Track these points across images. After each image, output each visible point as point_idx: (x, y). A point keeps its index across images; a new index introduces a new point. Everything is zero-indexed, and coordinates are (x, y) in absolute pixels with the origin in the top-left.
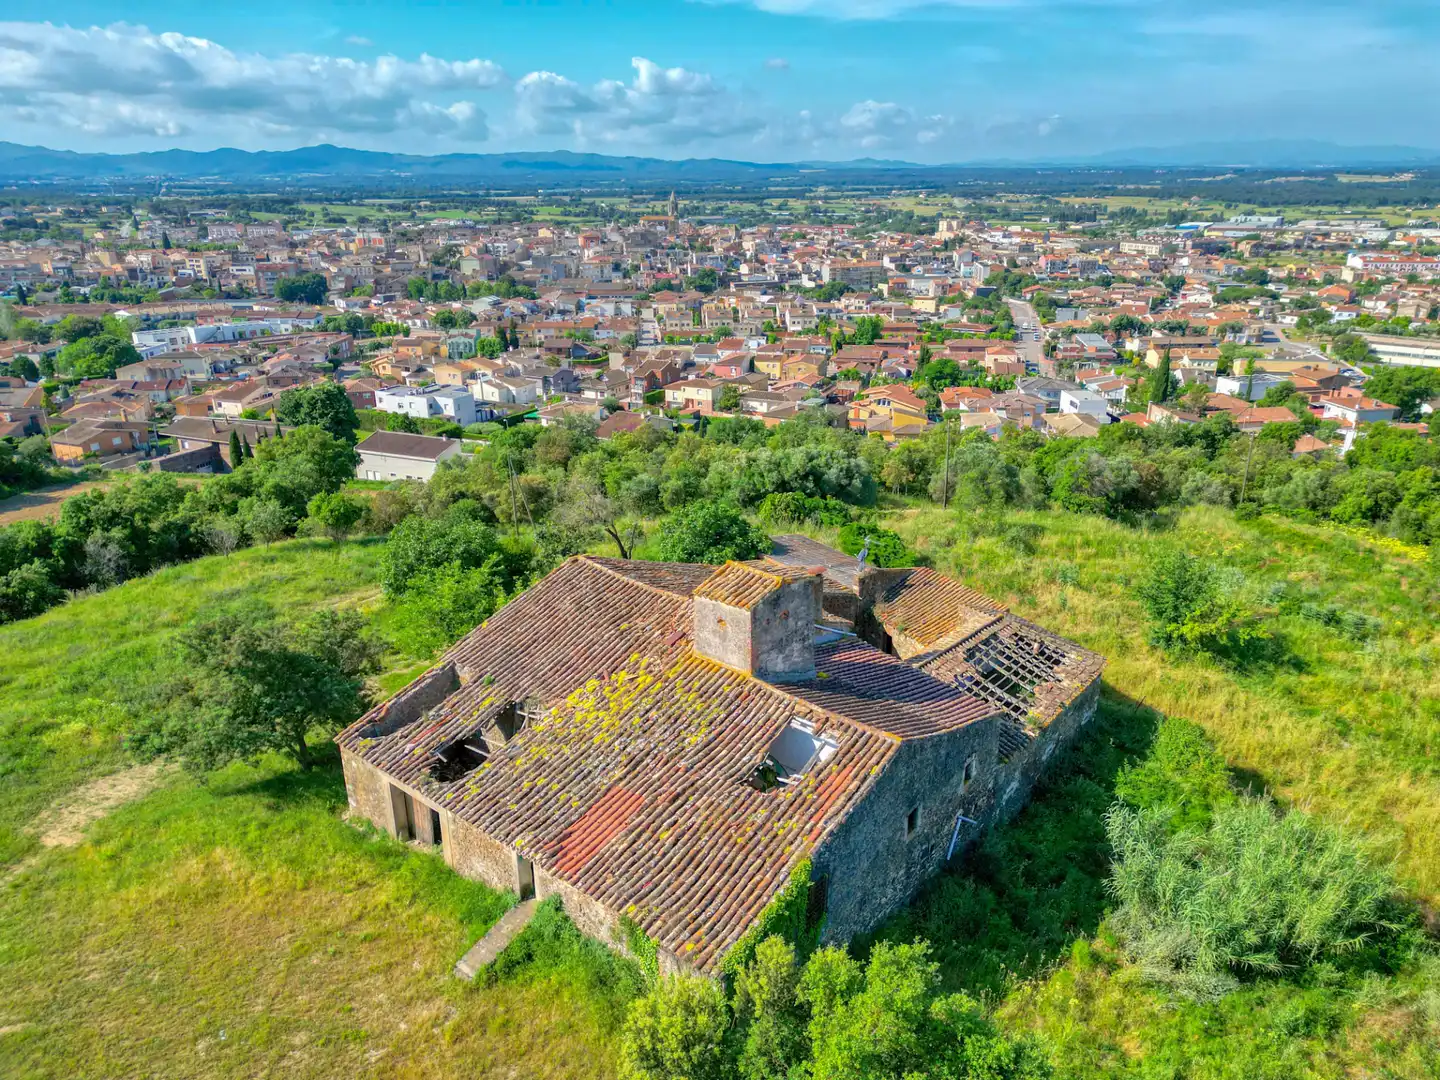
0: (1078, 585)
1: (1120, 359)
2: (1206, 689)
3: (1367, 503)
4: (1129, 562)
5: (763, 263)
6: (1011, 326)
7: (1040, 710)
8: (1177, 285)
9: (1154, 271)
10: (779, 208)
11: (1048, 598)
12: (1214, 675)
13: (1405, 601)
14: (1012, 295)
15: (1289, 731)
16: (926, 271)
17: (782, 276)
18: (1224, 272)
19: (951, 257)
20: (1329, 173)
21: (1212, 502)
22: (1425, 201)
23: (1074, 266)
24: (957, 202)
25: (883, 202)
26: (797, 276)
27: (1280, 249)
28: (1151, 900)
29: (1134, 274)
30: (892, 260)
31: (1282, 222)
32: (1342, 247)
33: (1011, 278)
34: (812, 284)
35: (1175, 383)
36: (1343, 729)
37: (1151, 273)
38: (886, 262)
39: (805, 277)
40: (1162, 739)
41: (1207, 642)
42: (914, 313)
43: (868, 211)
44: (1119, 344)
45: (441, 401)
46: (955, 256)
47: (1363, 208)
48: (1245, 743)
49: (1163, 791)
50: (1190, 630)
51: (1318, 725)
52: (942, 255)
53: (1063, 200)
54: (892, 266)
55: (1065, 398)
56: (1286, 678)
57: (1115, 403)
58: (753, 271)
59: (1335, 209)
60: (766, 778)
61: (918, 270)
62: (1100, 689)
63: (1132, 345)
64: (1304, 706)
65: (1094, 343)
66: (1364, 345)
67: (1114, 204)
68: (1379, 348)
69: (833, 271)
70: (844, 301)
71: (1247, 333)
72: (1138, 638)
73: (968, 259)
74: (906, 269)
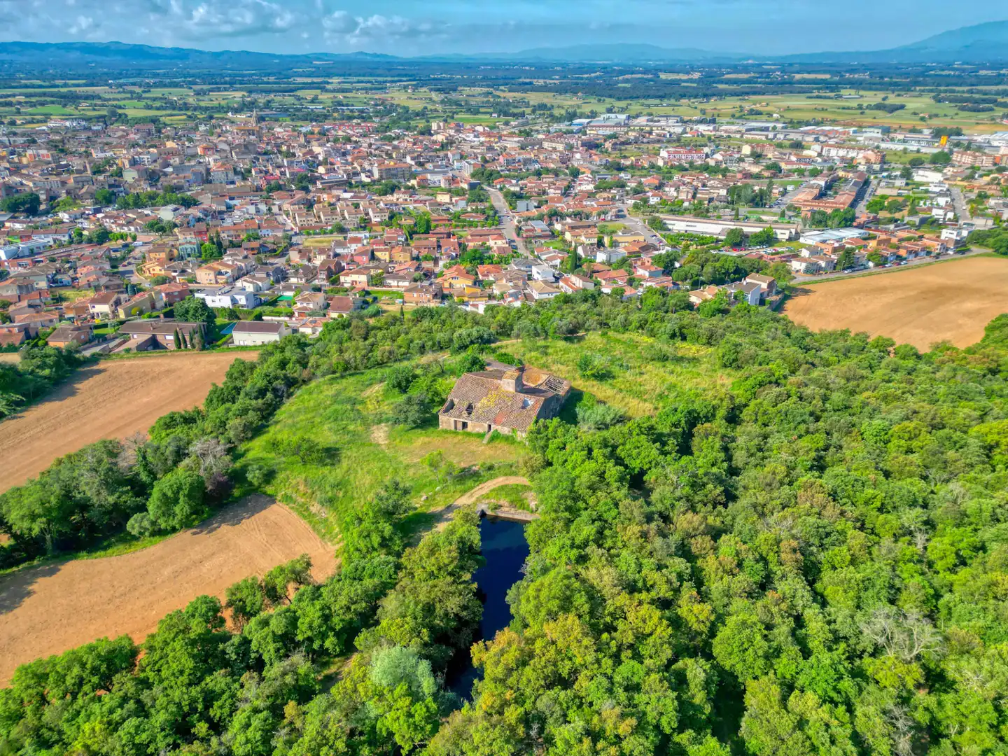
0: (562, 364)
1: (553, 235)
2: (593, 386)
3: (638, 325)
4: (572, 355)
5: (332, 164)
6: (496, 212)
7: (562, 393)
8: (575, 173)
9: (563, 163)
10: (313, 101)
11: (554, 368)
12: (595, 383)
13: (642, 358)
14: (489, 185)
15: (610, 392)
16: (435, 167)
17: (348, 175)
18: (598, 163)
19: (446, 156)
20: (656, 71)
21: (594, 329)
22: (705, 96)
23: (519, 161)
24: (434, 95)
25: (383, 96)
26: (357, 174)
27: (627, 144)
28: (584, 420)
29: (552, 166)
30: (413, 159)
31: (629, 118)
32: (659, 141)
33: (486, 173)
34: (368, 180)
35: (580, 258)
36: (621, 390)
37: (560, 165)
38: (408, 160)
39: (363, 175)
40: (585, 397)
41: (593, 375)
42: (440, 205)
43: (376, 105)
44: (551, 224)
45: (237, 297)
46: (450, 155)
47: (673, 101)
48: (600, 396)
49: (585, 405)
50: (589, 373)
51: (615, 391)
52: (441, 154)
53: (502, 94)
54: (413, 163)
55: (534, 270)
56: (610, 381)
57: (554, 267)
58: (328, 171)
59: (657, 101)
60: (523, 408)
61: (429, 166)
62: (571, 389)
63: (558, 227)
64: (613, 387)
65: (540, 226)
66: (661, 222)
67: (534, 98)
68: (667, 222)
69: (380, 171)
70: (396, 196)
71: (610, 214)
72: (577, 376)
73: (458, 157)
74: (421, 164)
